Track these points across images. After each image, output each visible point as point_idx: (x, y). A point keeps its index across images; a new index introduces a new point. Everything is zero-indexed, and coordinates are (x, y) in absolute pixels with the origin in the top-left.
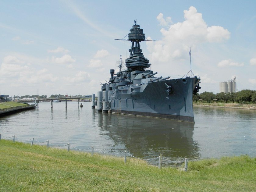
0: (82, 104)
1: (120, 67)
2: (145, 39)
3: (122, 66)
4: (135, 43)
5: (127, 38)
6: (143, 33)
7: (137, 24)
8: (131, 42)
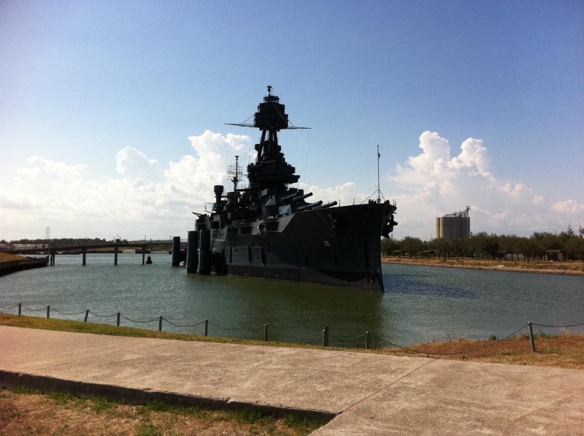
0: (149, 258)
1: (235, 181)
2: (289, 125)
3: (238, 178)
4: (267, 133)
5: (252, 122)
6: (285, 113)
7: (274, 94)
8: (261, 130)
